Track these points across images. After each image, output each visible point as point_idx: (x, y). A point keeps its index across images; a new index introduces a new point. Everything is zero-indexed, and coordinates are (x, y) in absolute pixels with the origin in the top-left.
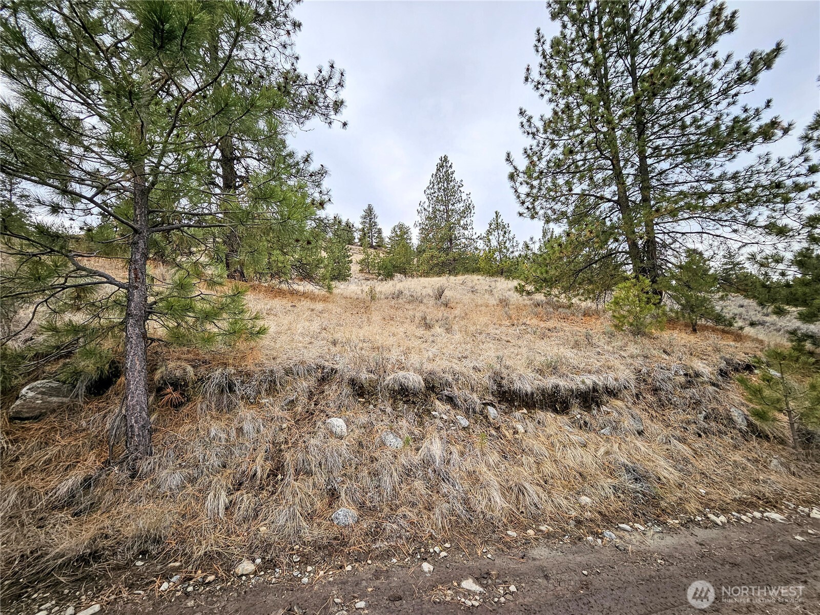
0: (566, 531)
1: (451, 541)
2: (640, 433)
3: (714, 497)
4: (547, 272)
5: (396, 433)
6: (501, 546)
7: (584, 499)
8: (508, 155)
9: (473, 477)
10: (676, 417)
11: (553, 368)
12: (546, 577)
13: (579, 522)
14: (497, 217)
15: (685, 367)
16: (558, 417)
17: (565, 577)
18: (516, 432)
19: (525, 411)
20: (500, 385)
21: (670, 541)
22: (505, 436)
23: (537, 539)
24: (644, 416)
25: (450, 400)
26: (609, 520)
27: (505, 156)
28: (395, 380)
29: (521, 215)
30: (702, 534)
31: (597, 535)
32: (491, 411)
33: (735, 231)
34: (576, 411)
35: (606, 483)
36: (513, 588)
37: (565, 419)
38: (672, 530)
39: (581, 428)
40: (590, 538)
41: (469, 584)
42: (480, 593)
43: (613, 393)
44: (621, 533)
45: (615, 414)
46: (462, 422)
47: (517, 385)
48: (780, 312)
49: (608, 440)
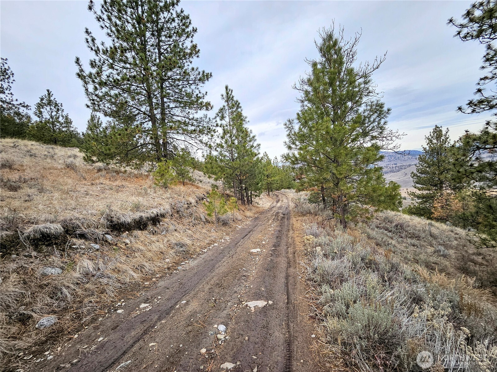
0: (166, 273)
1: (123, 298)
2: (176, 230)
3: (202, 245)
4: (110, 150)
5: (52, 265)
6: (146, 289)
7: (167, 260)
8: (78, 59)
9: (117, 271)
10: (186, 221)
11: (137, 207)
12: (168, 289)
13: (169, 268)
14: (49, 94)
15: (187, 201)
16: (143, 232)
17: (174, 285)
18: (126, 244)
19: (127, 232)
20: (112, 222)
21: (196, 262)
22: (121, 248)
23: (157, 280)
24: (176, 223)
25: (82, 236)
26: (178, 264)
27: (75, 60)
28: (35, 231)
29: (88, 106)
30: (203, 256)
31: (176, 270)
32: (109, 237)
33: (196, 143)
34: (150, 227)
35: (172, 252)
36: (159, 297)
37: (146, 232)
38: (195, 259)
39: (153, 234)
40: (175, 271)
41: (143, 306)
42: (149, 305)
43: (163, 216)
44: (183, 266)
45: (166, 225)
46: (95, 247)
47: (123, 219)
48: (210, 177)
49: (165, 236)
